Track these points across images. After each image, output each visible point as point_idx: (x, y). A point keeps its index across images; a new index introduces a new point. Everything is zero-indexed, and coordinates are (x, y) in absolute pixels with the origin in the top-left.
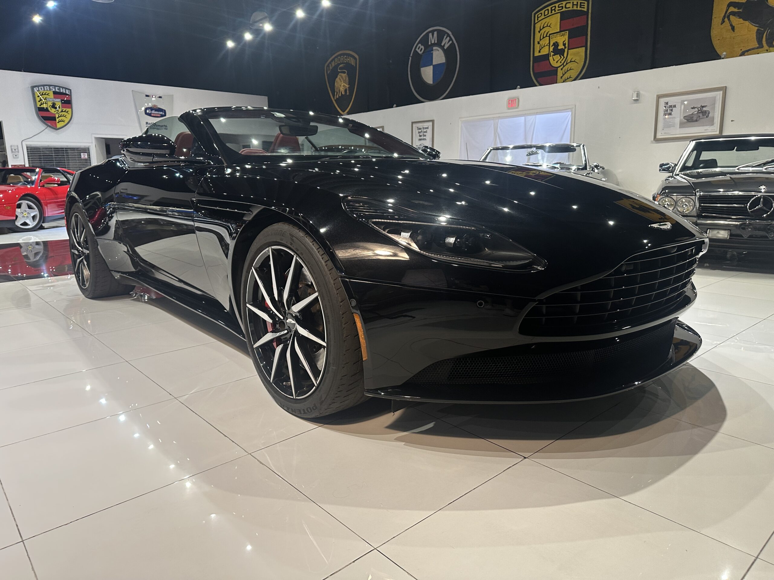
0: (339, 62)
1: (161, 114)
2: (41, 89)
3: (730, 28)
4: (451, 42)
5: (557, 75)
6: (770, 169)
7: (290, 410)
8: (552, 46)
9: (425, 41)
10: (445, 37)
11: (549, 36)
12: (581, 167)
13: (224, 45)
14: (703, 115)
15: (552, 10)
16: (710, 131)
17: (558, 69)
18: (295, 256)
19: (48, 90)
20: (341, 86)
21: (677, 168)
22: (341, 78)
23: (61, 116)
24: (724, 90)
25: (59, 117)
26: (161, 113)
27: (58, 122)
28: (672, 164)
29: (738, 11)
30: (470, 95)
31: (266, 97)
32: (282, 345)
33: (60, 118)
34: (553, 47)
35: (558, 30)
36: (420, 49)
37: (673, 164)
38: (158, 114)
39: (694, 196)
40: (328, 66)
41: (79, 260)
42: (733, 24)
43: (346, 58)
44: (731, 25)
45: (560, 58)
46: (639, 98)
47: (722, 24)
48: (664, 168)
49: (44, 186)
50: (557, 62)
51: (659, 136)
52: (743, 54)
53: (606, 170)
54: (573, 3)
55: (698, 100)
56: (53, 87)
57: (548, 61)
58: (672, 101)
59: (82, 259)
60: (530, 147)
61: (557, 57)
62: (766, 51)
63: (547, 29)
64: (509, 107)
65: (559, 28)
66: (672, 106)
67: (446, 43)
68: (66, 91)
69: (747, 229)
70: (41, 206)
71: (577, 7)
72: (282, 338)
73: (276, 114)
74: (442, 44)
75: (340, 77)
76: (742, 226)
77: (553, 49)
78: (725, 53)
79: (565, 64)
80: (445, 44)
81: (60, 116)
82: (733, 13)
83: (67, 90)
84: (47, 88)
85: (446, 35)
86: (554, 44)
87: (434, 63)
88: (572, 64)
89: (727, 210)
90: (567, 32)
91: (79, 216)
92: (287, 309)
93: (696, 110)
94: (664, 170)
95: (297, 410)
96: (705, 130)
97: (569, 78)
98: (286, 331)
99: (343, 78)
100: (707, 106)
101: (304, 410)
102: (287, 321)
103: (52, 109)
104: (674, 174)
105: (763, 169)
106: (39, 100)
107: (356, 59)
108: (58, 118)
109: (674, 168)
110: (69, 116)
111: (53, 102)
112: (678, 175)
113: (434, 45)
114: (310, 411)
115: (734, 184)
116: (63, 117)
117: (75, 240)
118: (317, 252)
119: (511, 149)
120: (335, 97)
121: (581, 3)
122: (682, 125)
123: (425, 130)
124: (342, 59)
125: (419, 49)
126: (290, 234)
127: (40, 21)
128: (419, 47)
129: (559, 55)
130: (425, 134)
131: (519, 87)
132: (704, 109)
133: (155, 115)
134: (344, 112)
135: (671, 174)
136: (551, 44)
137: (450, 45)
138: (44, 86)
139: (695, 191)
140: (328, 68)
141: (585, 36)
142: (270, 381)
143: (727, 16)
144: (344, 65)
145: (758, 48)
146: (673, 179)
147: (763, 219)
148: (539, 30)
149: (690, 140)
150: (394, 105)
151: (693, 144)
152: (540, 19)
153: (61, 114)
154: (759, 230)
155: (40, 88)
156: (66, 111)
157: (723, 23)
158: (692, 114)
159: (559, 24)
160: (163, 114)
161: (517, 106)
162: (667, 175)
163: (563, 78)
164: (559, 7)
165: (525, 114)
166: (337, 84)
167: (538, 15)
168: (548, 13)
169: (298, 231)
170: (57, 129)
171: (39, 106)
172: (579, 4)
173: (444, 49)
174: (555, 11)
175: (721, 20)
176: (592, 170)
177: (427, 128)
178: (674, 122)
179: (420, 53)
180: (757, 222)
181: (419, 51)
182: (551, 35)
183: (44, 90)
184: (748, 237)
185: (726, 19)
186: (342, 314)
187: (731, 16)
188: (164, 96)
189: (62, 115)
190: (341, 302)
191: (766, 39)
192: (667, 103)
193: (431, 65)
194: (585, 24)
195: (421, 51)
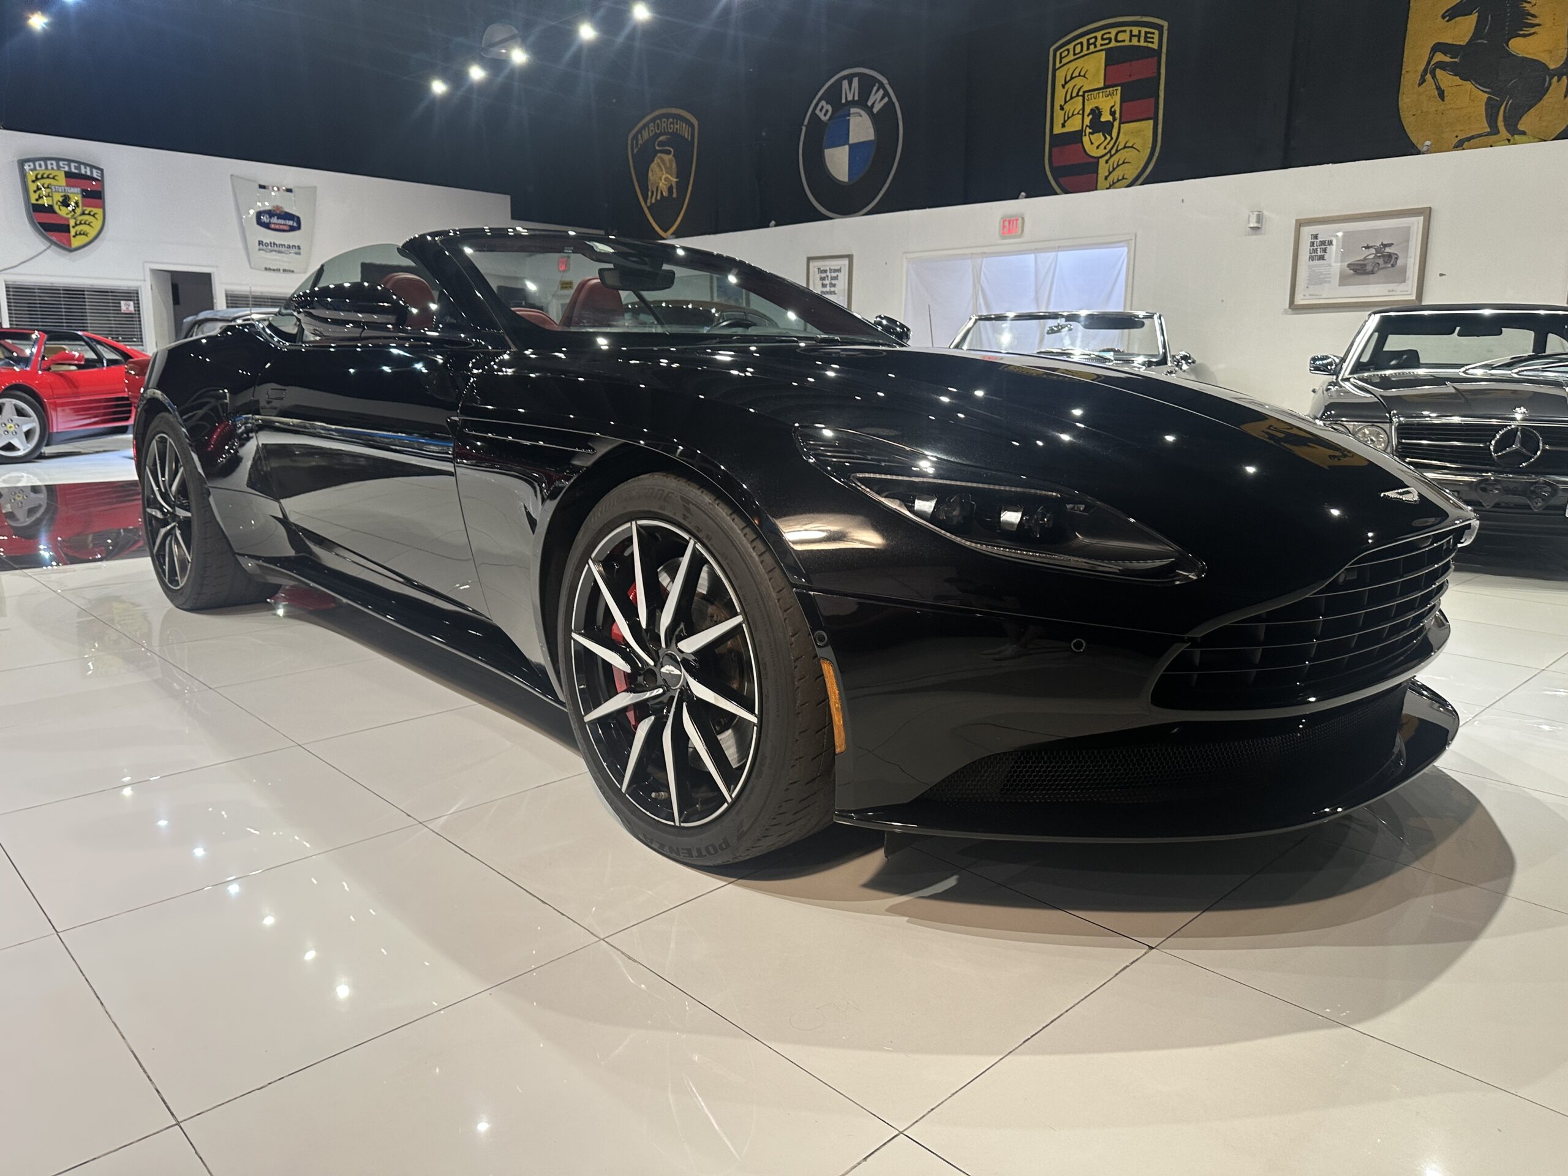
0: (658, 132)
1: (290, 226)
2: (40, 166)
3: (1436, 92)
4: (886, 100)
5: (1097, 173)
6: (1525, 373)
7: (666, 848)
8: (1088, 116)
9: (833, 96)
10: (875, 88)
11: (1083, 96)
12: (1154, 360)
13: (427, 89)
14: (1386, 263)
15: (1089, 45)
16: (1399, 293)
17: (1100, 160)
18: (692, 542)
19: (55, 168)
20: (661, 179)
21: (1345, 366)
22: (661, 164)
23: (81, 224)
24: (1427, 214)
25: (76, 225)
26: (291, 223)
27: (74, 236)
28: (1335, 358)
29: (1451, 62)
30: (925, 208)
31: (507, 199)
32: (653, 718)
33: (79, 228)
34: (1091, 116)
35: (1102, 85)
36: (824, 111)
37: (1338, 357)
38: (284, 225)
39: (1388, 425)
40: (635, 137)
41: (163, 531)
42: (1442, 87)
43: (671, 123)
44: (1438, 88)
45: (1103, 139)
46: (1262, 225)
47: (1420, 85)
48: (1320, 365)
49: (50, 369)
50: (1098, 147)
51: (1299, 300)
52: (1460, 145)
53: (1200, 364)
54: (1131, 31)
55: (1376, 232)
56: (66, 163)
57: (1080, 145)
58: (1324, 231)
59: (174, 528)
60: (1055, 316)
61: (1098, 138)
62: (1507, 142)
63: (1078, 82)
64: (1003, 233)
65: (1103, 81)
66: (1325, 241)
67: (876, 99)
68: (91, 172)
69: (1492, 491)
70: (44, 410)
71: (1139, 41)
72: (649, 703)
73: (597, 247)
74: (869, 104)
75: (659, 160)
76: (1483, 486)
77: (1091, 121)
78: (1428, 143)
79: (1113, 152)
80: (874, 103)
81: (78, 222)
82: (1442, 66)
83: (94, 171)
84: (52, 164)
85: (877, 85)
86: (1092, 111)
87: (853, 139)
88: (1127, 152)
89: (1451, 452)
90: (1119, 88)
91: (170, 440)
92: (664, 645)
93: (1373, 251)
94: (1317, 369)
95: (682, 849)
96: (1389, 291)
97: (1121, 180)
98: (661, 691)
99: (664, 164)
100: (1392, 244)
101: (699, 850)
102: (663, 670)
103: (62, 208)
104: (1340, 378)
105: (1513, 373)
106: (35, 189)
107: (691, 125)
108: (73, 227)
109: (1339, 366)
110: (97, 224)
111: (63, 194)
112: (1348, 380)
113: (853, 103)
114: (713, 852)
115: (1463, 400)
116: (85, 226)
117: (156, 489)
118: (742, 535)
119: (1012, 320)
120: (649, 201)
121: (1146, 33)
122: (1344, 280)
123: (834, 275)
124: (665, 125)
125: (821, 110)
126: (682, 498)
127: (44, 26)
128: (822, 107)
129: (1101, 134)
130: (833, 282)
131: (1023, 194)
132: (1388, 250)
133: (277, 227)
134: (665, 231)
135: (1335, 377)
136: (1087, 111)
137: (885, 104)
138: (45, 159)
139: (1390, 413)
140: (635, 142)
141: (1153, 100)
142: (621, 789)
143: (1430, 70)
144: (669, 137)
145: (1488, 134)
146: (1336, 387)
147: (1522, 472)
148: (1063, 82)
149: (1369, 312)
150: (771, 221)
151: (1375, 319)
152: (1064, 61)
153: (80, 218)
154: (1514, 492)
155: (37, 163)
156: (92, 213)
157: (1422, 83)
158: (1365, 259)
159: (1103, 72)
160: (295, 224)
161: (1020, 231)
162: (1323, 379)
163: (1110, 179)
164: (1103, 39)
165: (1036, 249)
166: (653, 175)
167: (1061, 54)
168: (1082, 51)
169: (699, 492)
170: (69, 249)
171: (34, 202)
172: (1143, 34)
173: (873, 112)
174: (1095, 47)
175: (1419, 77)
176: (1177, 365)
177: (839, 270)
178: (1329, 274)
179: (824, 119)
180: (1510, 478)
181: (821, 115)
182: (1086, 94)
183: (46, 168)
184: (1493, 507)
185: (1428, 76)
186: (796, 660)
187: (1438, 71)
188: (298, 187)
189: (83, 222)
190: (793, 636)
191: (1504, 117)
192: (1316, 237)
193: (844, 145)
194: (1155, 74)
195: (825, 115)
